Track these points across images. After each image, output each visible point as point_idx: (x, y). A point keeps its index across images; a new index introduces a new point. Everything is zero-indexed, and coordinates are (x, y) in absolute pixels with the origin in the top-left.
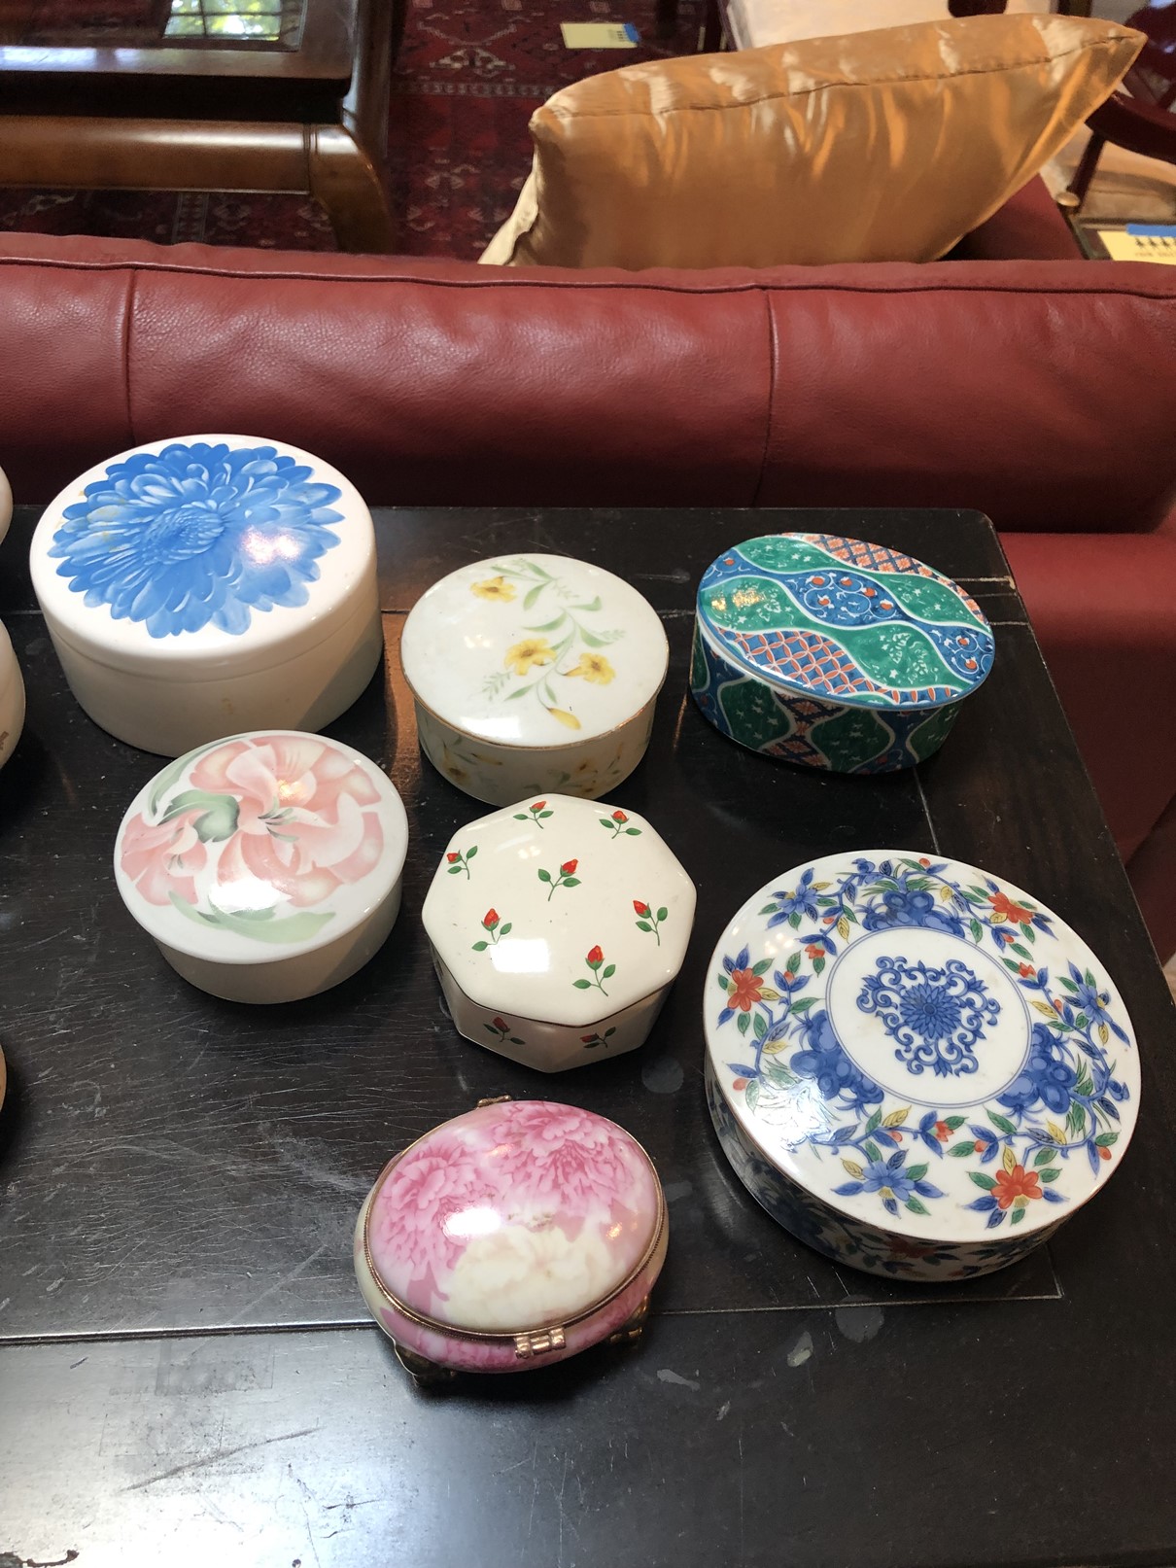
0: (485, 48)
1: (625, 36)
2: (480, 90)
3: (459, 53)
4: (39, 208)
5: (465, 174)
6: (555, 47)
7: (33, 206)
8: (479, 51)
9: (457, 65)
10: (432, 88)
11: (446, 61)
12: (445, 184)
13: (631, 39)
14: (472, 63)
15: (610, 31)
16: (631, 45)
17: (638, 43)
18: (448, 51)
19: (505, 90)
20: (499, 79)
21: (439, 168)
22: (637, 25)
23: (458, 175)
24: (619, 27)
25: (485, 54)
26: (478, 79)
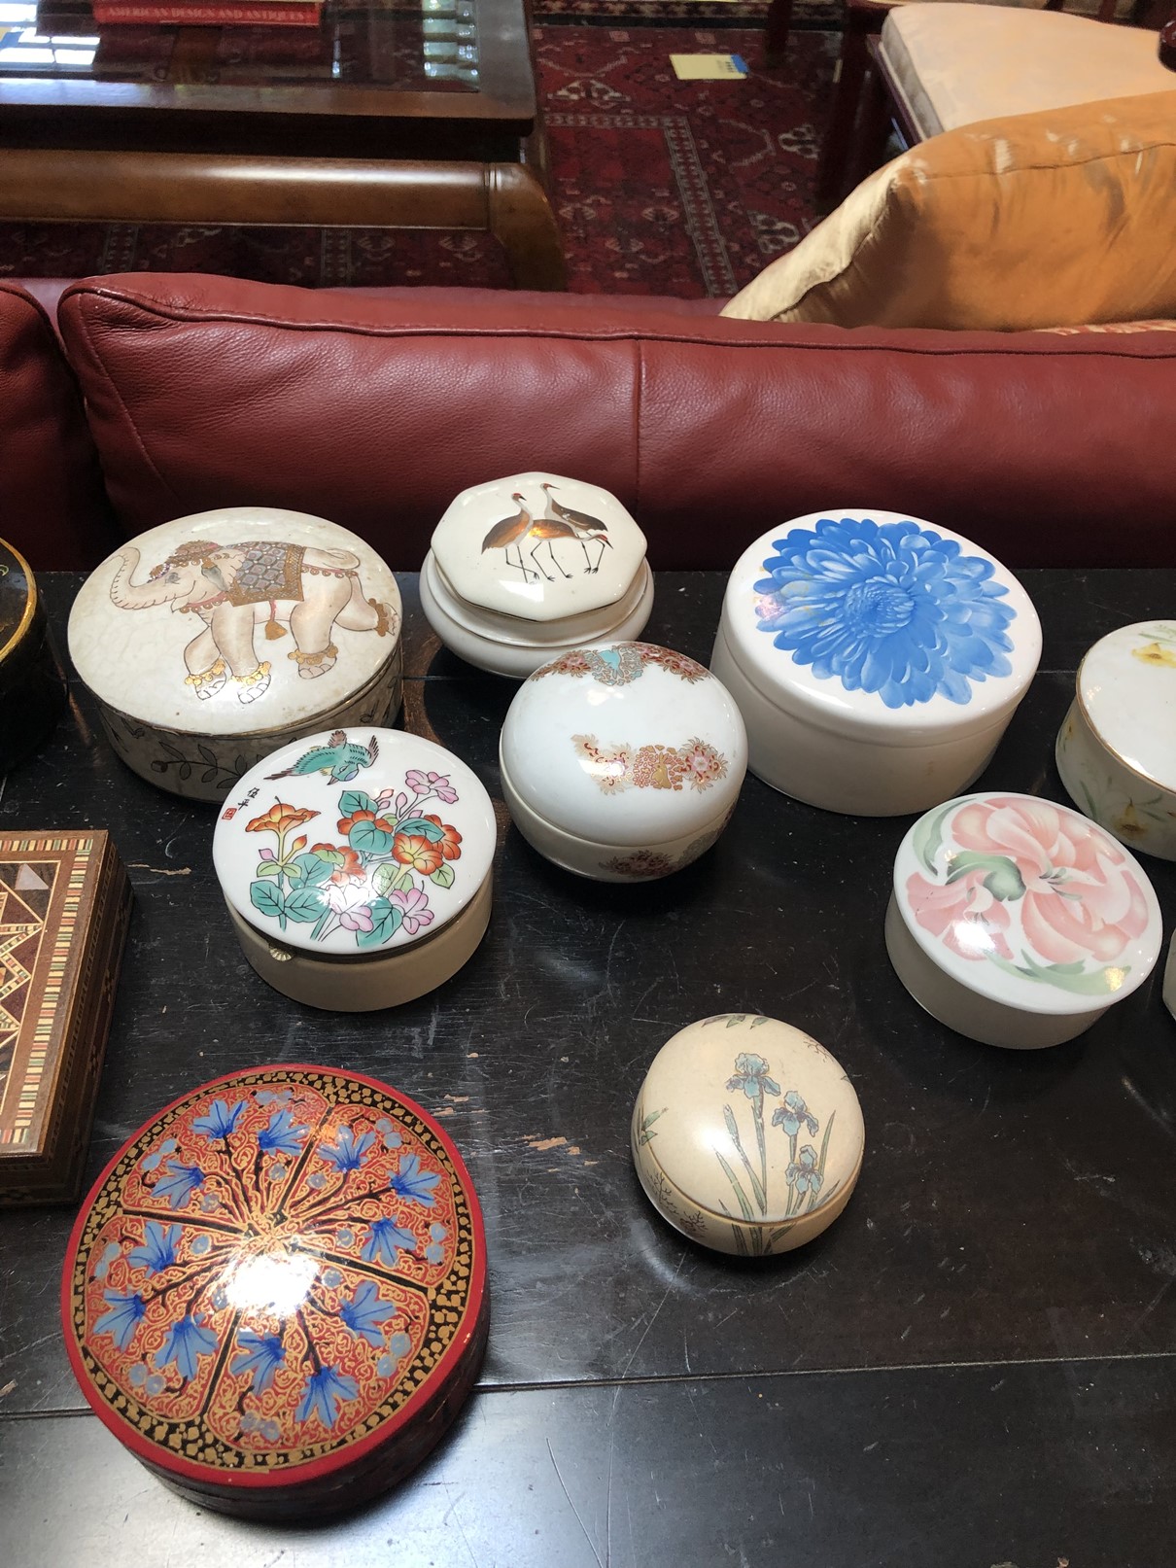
0: (600, 80)
1: (733, 66)
2: (600, 122)
3: (575, 85)
4: (188, 240)
5: (597, 205)
6: (667, 78)
7: (182, 239)
8: (593, 82)
9: (575, 97)
10: (553, 120)
11: (563, 92)
12: (578, 214)
13: (740, 71)
14: (589, 95)
15: (719, 62)
16: (742, 76)
17: (747, 73)
18: (564, 83)
19: (624, 122)
20: (616, 110)
21: (571, 199)
22: (744, 56)
23: (590, 206)
24: (727, 58)
25: (599, 85)
26: (596, 110)
